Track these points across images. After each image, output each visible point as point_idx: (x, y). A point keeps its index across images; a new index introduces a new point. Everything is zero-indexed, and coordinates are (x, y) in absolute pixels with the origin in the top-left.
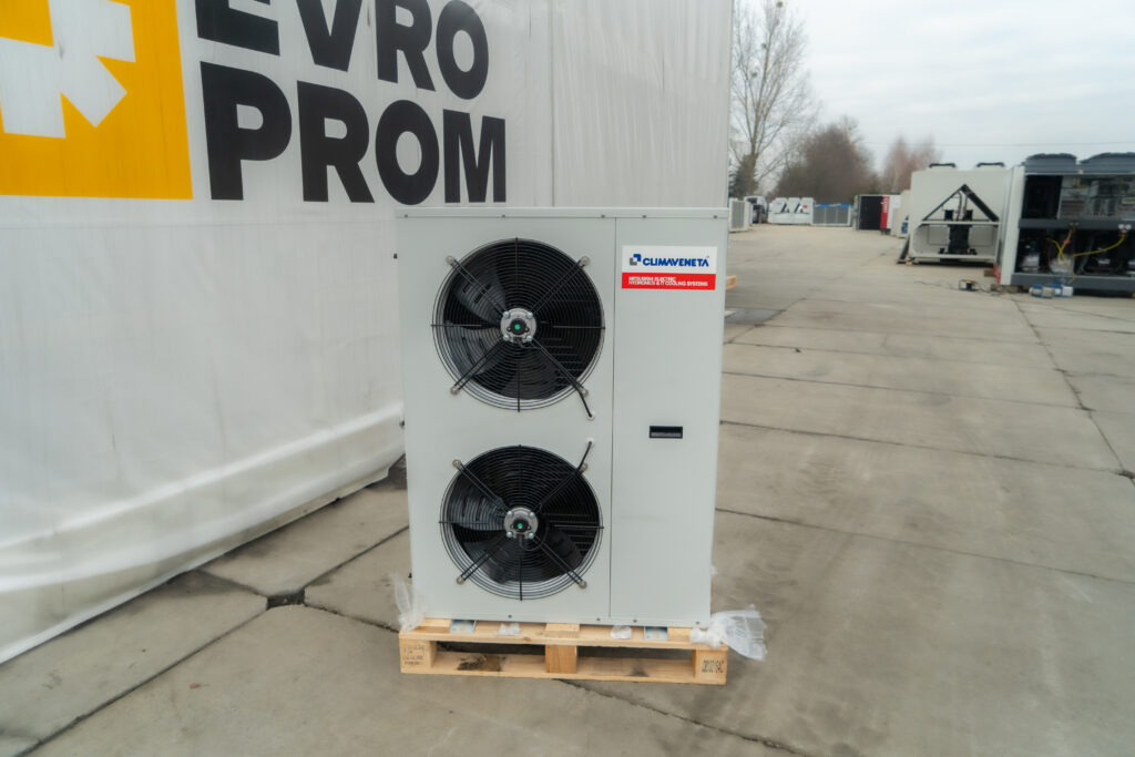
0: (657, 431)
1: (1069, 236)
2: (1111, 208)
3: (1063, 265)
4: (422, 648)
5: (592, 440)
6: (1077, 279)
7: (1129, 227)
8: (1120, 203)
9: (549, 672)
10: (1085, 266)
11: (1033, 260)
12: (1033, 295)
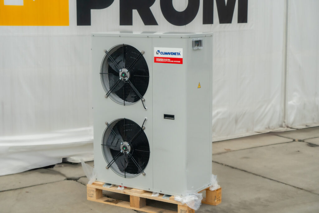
0: (166, 116)
4: (93, 191)
5: (146, 118)
9: (131, 206)
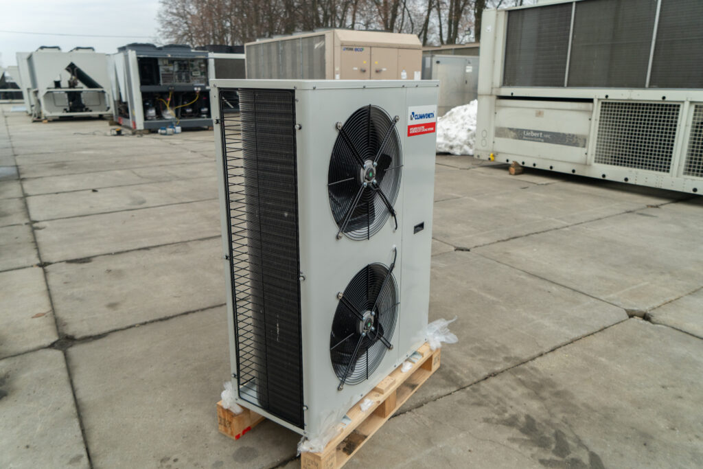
1: (170, 96)
2: (187, 78)
3: (170, 114)
5: (394, 246)
6: (180, 122)
7: (199, 89)
8: (191, 75)
9: (386, 417)
10: (181, 114)
11: (152, 112)
12: (162, 134)
